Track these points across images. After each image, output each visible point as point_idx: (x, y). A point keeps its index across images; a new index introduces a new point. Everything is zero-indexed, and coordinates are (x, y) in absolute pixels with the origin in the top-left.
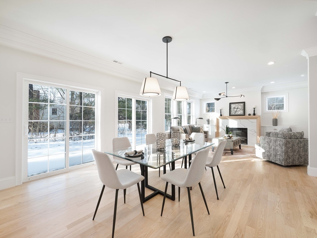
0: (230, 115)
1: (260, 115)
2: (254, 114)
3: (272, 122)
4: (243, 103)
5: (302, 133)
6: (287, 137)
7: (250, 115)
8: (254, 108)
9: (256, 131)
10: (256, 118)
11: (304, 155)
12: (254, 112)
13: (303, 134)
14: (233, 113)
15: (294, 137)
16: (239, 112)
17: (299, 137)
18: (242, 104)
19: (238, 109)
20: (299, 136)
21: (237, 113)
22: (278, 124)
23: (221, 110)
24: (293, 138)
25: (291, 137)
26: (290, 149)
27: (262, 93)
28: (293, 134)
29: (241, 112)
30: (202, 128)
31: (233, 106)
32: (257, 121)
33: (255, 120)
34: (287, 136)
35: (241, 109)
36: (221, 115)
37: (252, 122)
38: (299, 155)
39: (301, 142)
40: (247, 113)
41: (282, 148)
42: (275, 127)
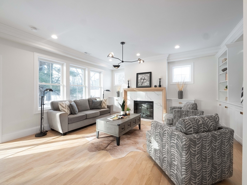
0: (137, 87)
1: (165, 87)
2: (160, 86)
3: (178, 95)
4: (150, 74)
5: (216, 118)
6: (192, 129)
7: (156, 86)
8: (160, 79)
9: (162, 105)
10: (161, 90)
11: (221, 163)
12: (160, 83)
13: (217, 120)
14: (140, 84)
15: (204, 128)
16: (146, 83)
17: (212, 127)
18: (148, 75)
19: (145, 80)
20: (211, 125)
21: (143, 85)
22: (183, 97)
23: (128, 81)
24: (202, 130)
25: (198, 128)
26: (197, 156)
27: (168, 63)
28: (201, 122)
29: (147, 83)
30: (105, 102)
31: (140, 77)
32: (163, 94)
33: (161, 93)
34: (191, 127)
35: (147, 80)
36: (129, 87)
37: (158, 95)
38: (212, 165)
39: (215, 138)
40: (153, 84)
41: (181, 156)
42: (181, 100)
